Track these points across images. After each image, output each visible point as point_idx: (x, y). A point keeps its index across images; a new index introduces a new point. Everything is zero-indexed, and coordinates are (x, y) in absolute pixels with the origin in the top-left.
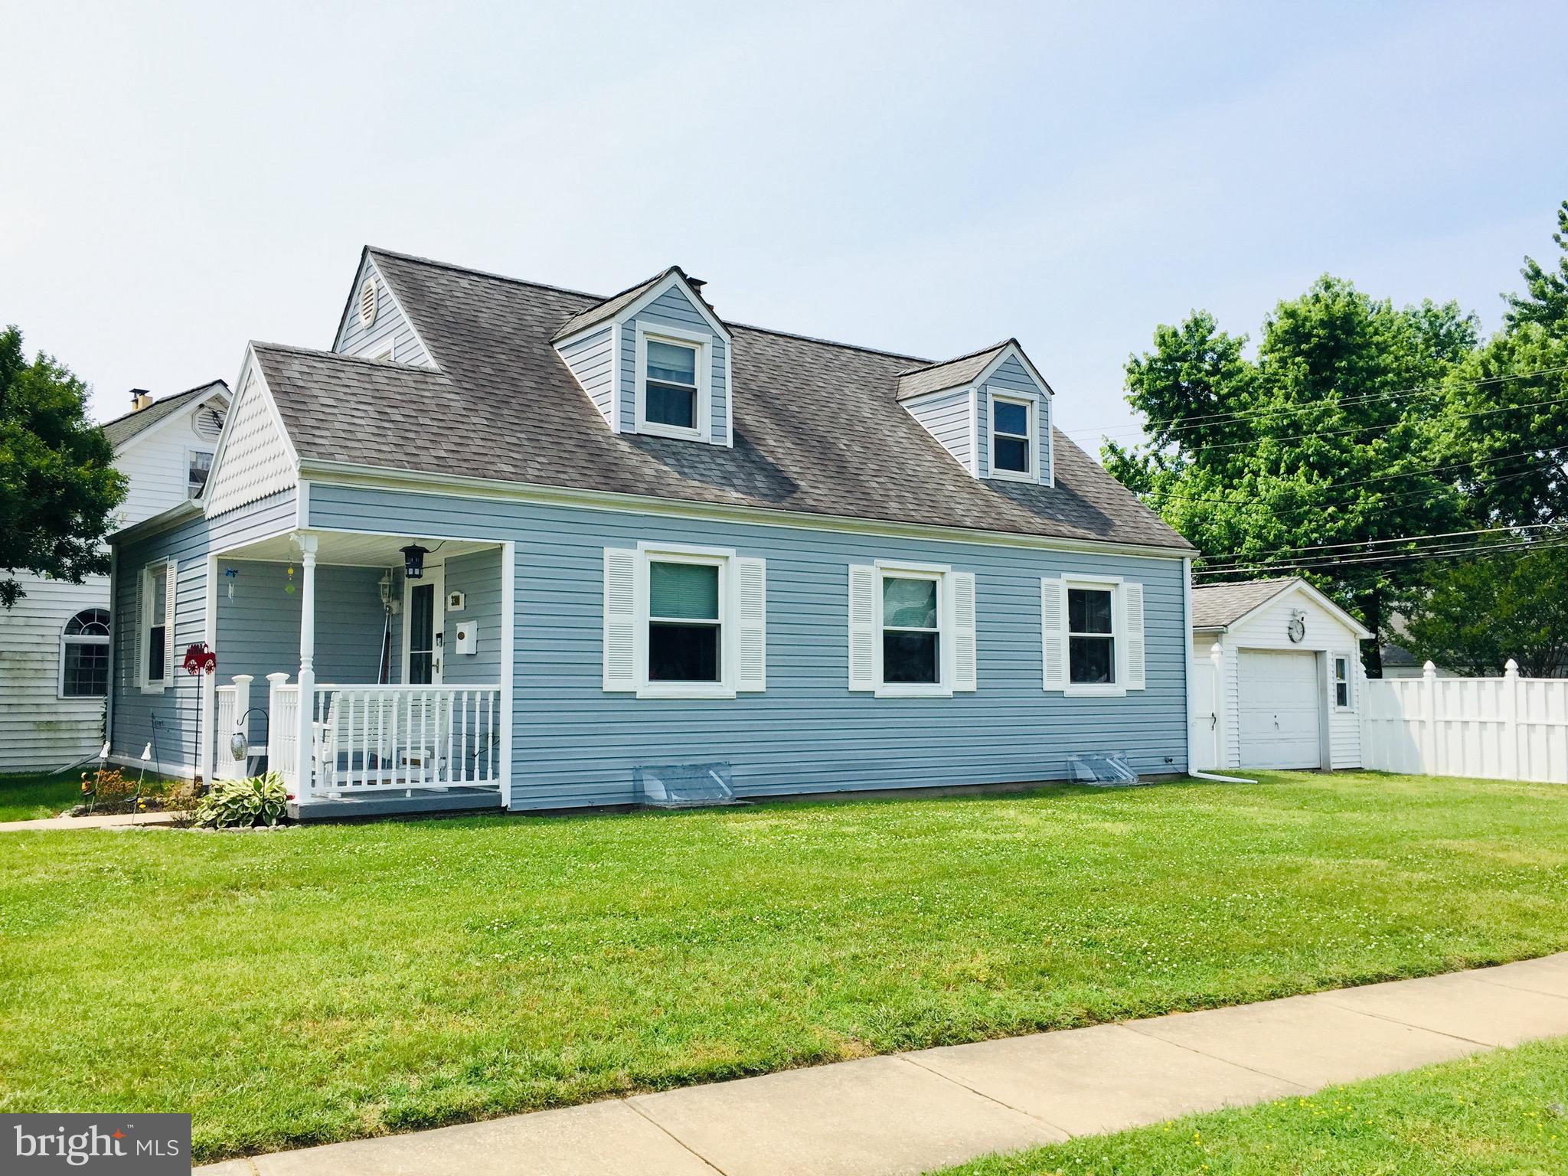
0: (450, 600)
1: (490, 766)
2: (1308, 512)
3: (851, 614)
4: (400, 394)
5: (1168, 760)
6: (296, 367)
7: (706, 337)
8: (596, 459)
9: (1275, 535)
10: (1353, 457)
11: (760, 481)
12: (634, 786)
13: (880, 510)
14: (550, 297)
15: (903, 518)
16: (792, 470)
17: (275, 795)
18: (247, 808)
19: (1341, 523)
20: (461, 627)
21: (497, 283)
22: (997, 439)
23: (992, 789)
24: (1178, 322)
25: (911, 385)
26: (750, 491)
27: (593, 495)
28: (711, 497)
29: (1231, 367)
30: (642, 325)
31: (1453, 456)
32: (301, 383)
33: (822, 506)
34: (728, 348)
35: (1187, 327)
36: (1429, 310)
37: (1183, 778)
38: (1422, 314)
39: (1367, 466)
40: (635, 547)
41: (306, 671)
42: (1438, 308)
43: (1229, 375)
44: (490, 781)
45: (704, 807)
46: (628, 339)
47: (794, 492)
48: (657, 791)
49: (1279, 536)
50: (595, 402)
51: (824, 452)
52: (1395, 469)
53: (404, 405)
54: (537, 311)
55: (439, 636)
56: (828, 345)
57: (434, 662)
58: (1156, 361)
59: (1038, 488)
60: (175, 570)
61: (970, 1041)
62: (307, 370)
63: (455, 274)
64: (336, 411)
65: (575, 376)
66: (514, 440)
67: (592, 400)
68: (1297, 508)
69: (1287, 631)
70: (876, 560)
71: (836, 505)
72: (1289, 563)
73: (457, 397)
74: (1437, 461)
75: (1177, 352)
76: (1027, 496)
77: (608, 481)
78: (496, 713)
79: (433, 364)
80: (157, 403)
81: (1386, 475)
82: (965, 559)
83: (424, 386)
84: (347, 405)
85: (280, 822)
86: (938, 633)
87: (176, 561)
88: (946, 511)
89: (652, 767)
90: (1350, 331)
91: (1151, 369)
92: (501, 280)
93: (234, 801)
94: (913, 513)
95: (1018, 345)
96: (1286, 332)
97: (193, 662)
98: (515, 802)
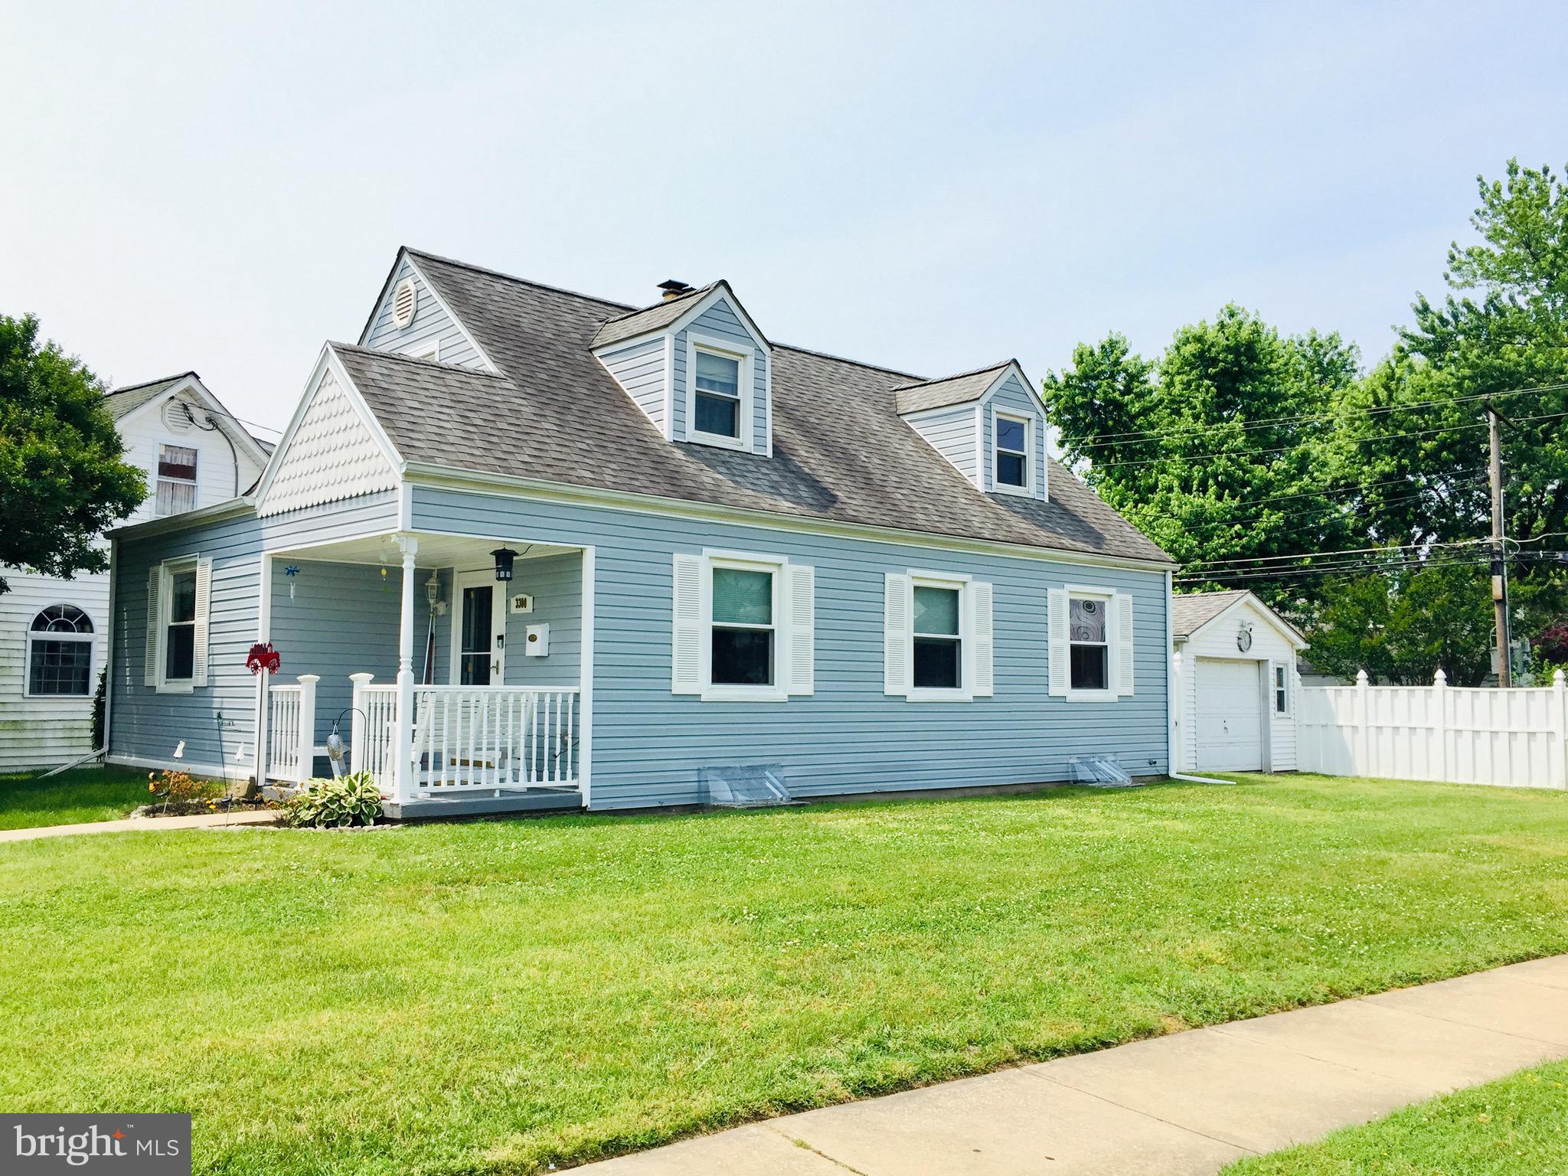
0: (514, 603)
1: (569, 767)
2: (1214, 529)
3: (887, 621)
4: (473, 397)
5: (1152, 763)
6: (377, 369)
7: (748, 350)
8: (659, 466)
9: (1186, 549)
10: (1254, 477)
11: (804, 491)
12: (699, 786)
13: (910, 521)
14: (577, 303)
15: (931, 529)
16: (828, 481)
17: (369, 795)
18: (345, 808)
19: (1245, 540)
20: (531, 630)
21: (527, 288)
22: (1000, 455)
23: (1008, 789)
24: (1094, 342)
25: (909, 400)
26: (798, 500)
27: (669, 503)
28: (766, 506)
29: (1143, 387)
30: (693, 336)
31: (1343, 477)
32: (385, 385)
33: (862, 516)
34: (768, 361)
35: (1103, 347)
36: (1314, 340)
37: (1165, 779)
38: (1307, 343)
39: (1268, 485)
40: (701, 553)
41: (405, 672)
42: (1322, 338)
43: (1140, 396)
44: (569, 782)
45: (768, 807)
46: (680, 350)
47: (835, 502)
48: (722, 792)
49: (1190, 550)
50: (644, 411)
51: (848, 462)
52: (1292, 490)
53: (480, 409)
54: (569, 317)
55: (500, 637)
56: (827, 358)
57: (493, 663)
58: (1072, 378)
59: (1035, 503)
60: (210, 568)
61: (1256, 1016)
62: (386, 372)
63: (488, 278)
64: (422, 414)
65: (621, 384)
66: (584, 446)
67: (641, 408)
68: (1206, 524)
69: (1236, 640)
70: (909, 570)
71: (872, 516)
72: (1199, 576)
73: (524, 402)
74: (1329, 482)
75: (1093, 370)
76: (1028, 509)
77: (676, 489)
78: (576, 714)
79: (491, 368)
80: (116, 393)
81: (1284, 495)
82: (981, 569)
83: (492, 391)
84: (430, 408)
85: (377, 822)
86: (960, 641)
87: (208, 560)
88: (965, 523)
89: (715, 768)
90: (1253, 357)
91: (1068, 385)
92: (530, 285)
93: (331, 801)
94: (938, 525)
95: (1018, 366)
96: (1194, 355)
97: (256, 661)
98: (594, 801)
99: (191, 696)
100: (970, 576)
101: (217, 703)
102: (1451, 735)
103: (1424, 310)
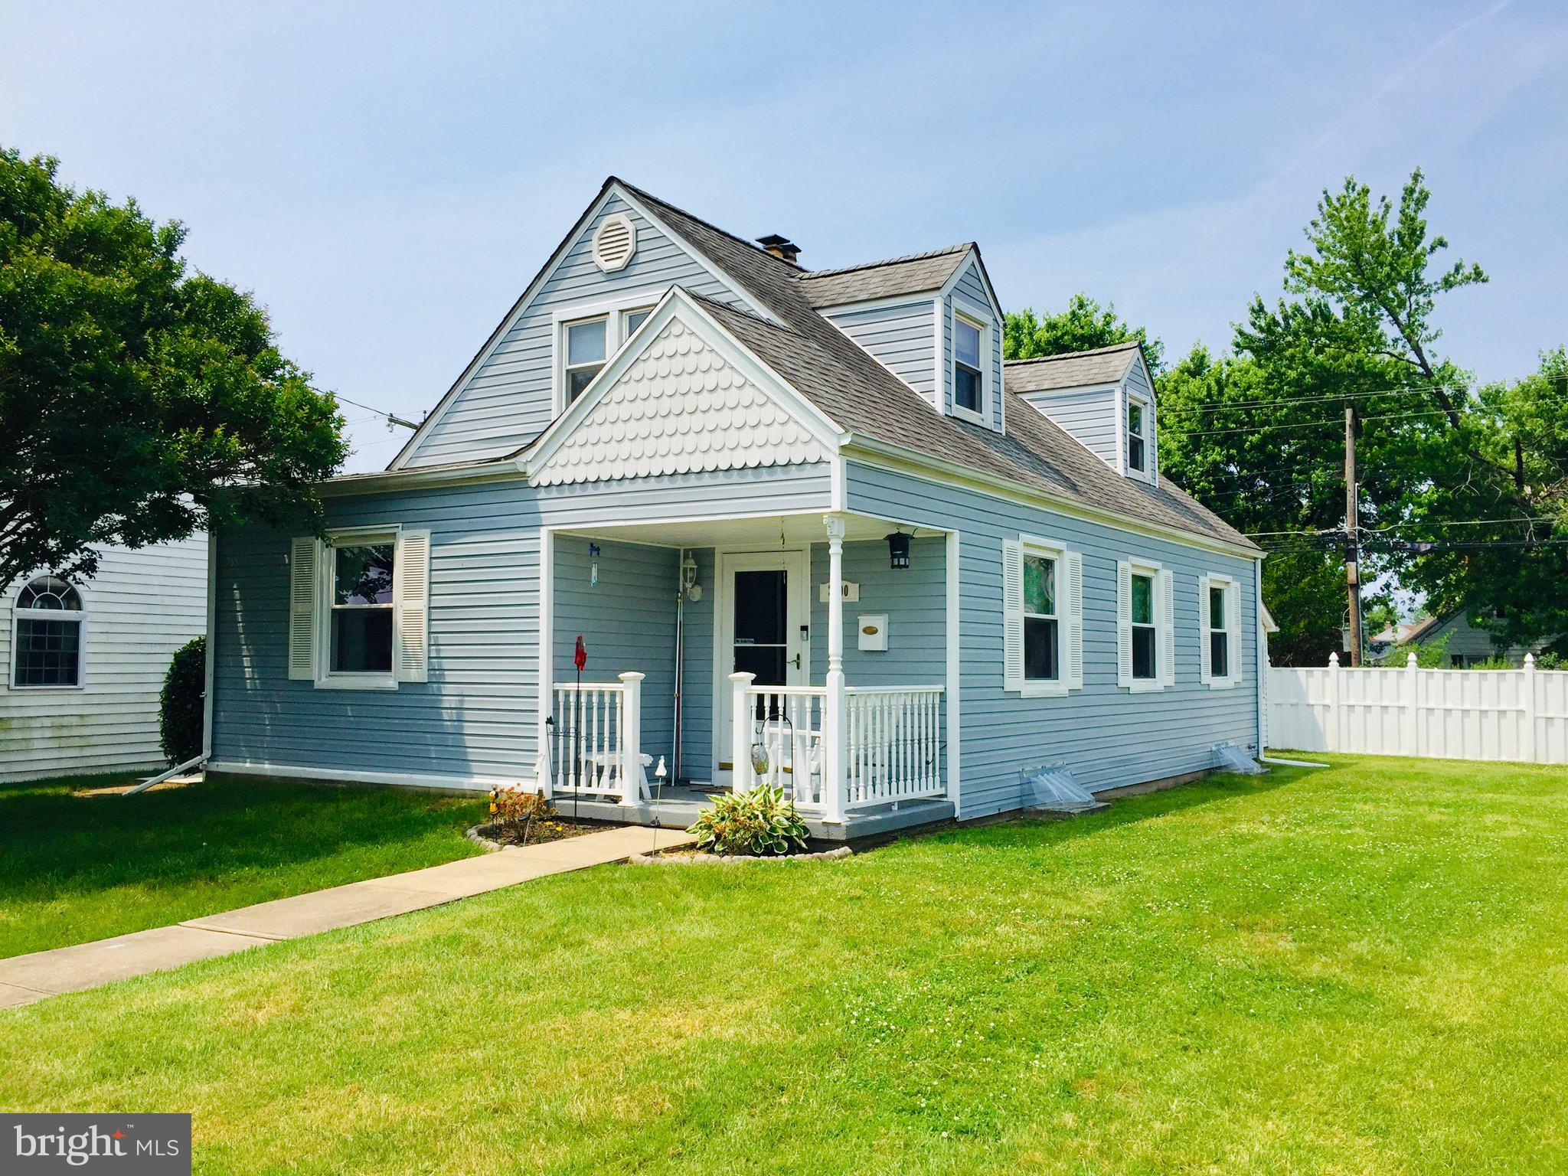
99: (394, 693)
100: (1160, 564)
101: (448, 702)
102: (1423, 714)
103: (1260, 309)
